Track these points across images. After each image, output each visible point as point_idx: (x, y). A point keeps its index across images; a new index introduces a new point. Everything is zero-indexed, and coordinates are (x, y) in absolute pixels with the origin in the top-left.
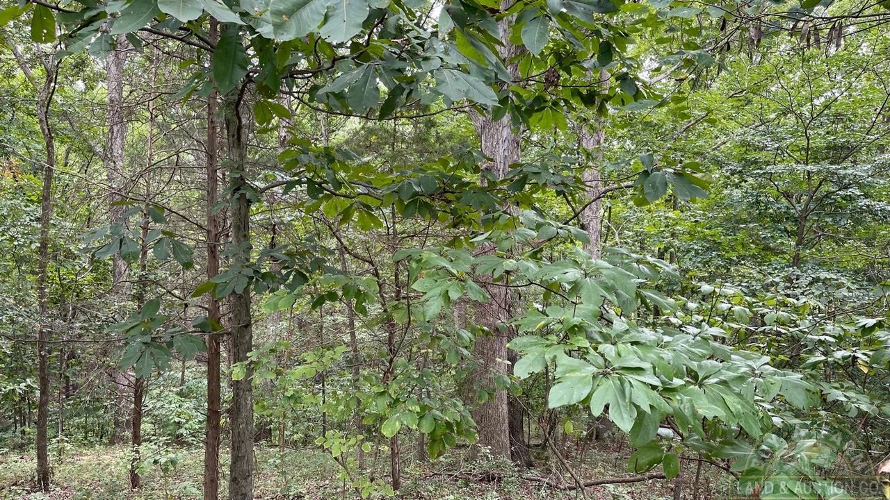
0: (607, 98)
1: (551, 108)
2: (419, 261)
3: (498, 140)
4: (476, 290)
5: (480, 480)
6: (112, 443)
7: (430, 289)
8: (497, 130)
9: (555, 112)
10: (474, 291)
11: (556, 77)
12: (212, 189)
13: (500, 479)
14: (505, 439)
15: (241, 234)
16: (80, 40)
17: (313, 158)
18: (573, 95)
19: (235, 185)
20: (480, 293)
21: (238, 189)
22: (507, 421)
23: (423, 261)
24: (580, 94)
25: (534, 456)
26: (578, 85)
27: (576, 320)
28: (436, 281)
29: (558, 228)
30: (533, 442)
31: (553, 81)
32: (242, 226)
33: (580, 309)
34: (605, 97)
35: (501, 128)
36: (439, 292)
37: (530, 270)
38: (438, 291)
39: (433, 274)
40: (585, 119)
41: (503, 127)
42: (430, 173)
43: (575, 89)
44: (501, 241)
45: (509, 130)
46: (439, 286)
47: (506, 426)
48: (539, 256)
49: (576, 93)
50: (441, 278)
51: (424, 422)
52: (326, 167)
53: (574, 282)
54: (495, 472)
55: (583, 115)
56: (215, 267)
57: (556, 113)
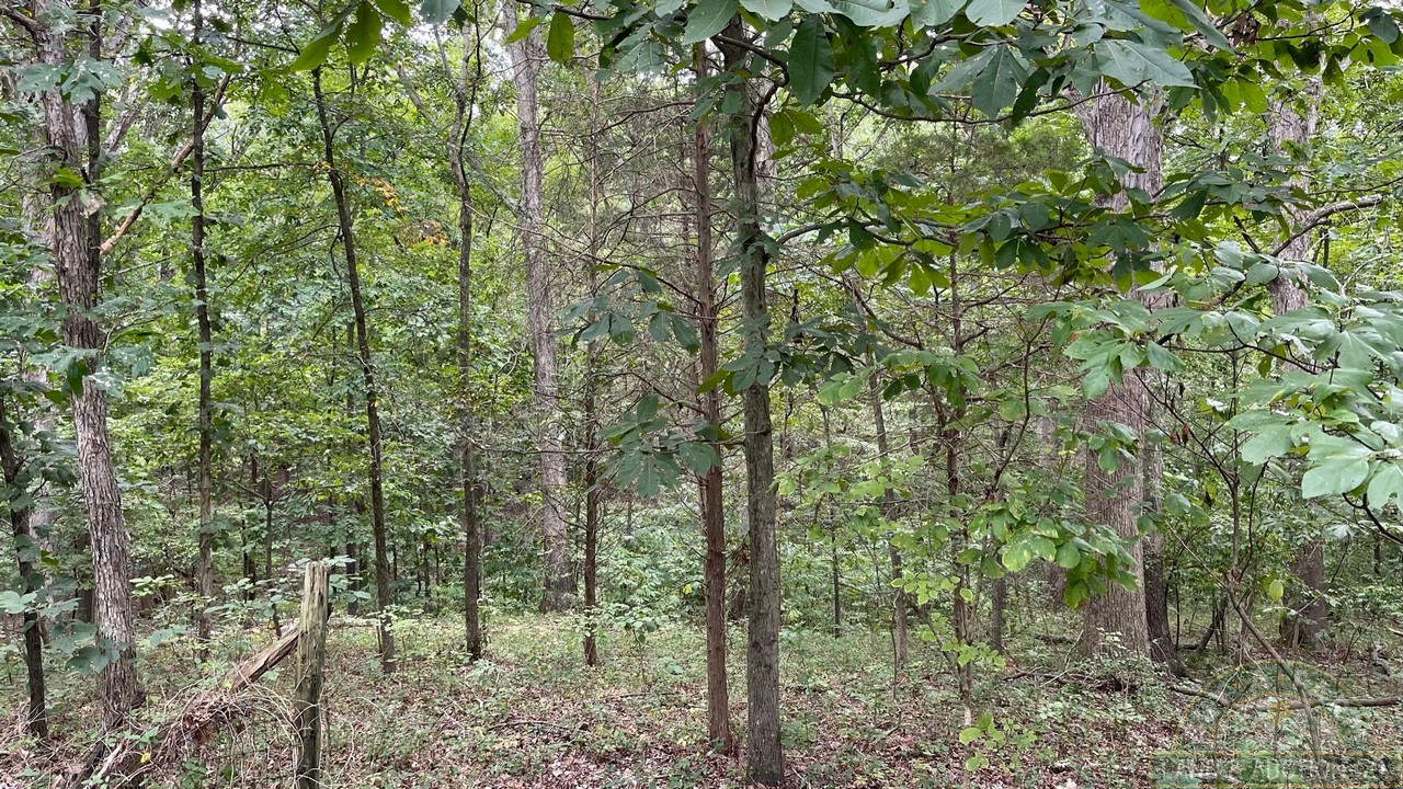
0: (1340, 53)
1: (1237, 77)
2: (1066, 319)
3: (1127, 138)
4: (1162, 354)
5: (1100, 688)
6: (543, 610)
7: (1091, 356)
8: (1123, 122)
9: (1242, 81)
10: (1159, 356)
11: (1253, 27)
12: (704, 244)
13: (1133, 688)
14: (1140, 626)
15: (756, 305)
16: (626, 54)
17: (859, 189)
18: (1278, 52)
19: (748, 233)
20: (1168, 358)
21: (751, 241)
22: (1143, 599)
23: (1073, 319)
24: (1291, 50)
25: (1186, 663)
26: (1287, 35)
27: (1335, 387)
28: (1099, 344)
29: (1278, 266)
30: (1182, 642)
31: (1247, 34)
32: (756, 293)
33: (1339, 373)
34: (1338, 51)
35: (1131, 119)
36: (1105, 358)
37: (1246, 326)
38: (1103, 357)
39: (1093, 336)
40: (1289, 91)
41: (1135, 117)
42: (1036, 198)
43: (1282, 43)
44: (1189, 288)
45: (1146, 120)
46: (1103, 351)
47: (1141, 606)
48: (1255, 306)
49: (1283, 48)
50: (1107, 340)
51: (1064, 553)
52: (877, 199)
53: (1324, 338)
54: (1124, 676)
55: (1286, 85)
56: (711, 353)
57: (1246, 86)
